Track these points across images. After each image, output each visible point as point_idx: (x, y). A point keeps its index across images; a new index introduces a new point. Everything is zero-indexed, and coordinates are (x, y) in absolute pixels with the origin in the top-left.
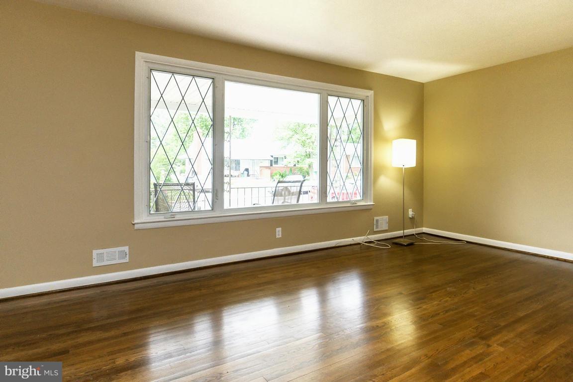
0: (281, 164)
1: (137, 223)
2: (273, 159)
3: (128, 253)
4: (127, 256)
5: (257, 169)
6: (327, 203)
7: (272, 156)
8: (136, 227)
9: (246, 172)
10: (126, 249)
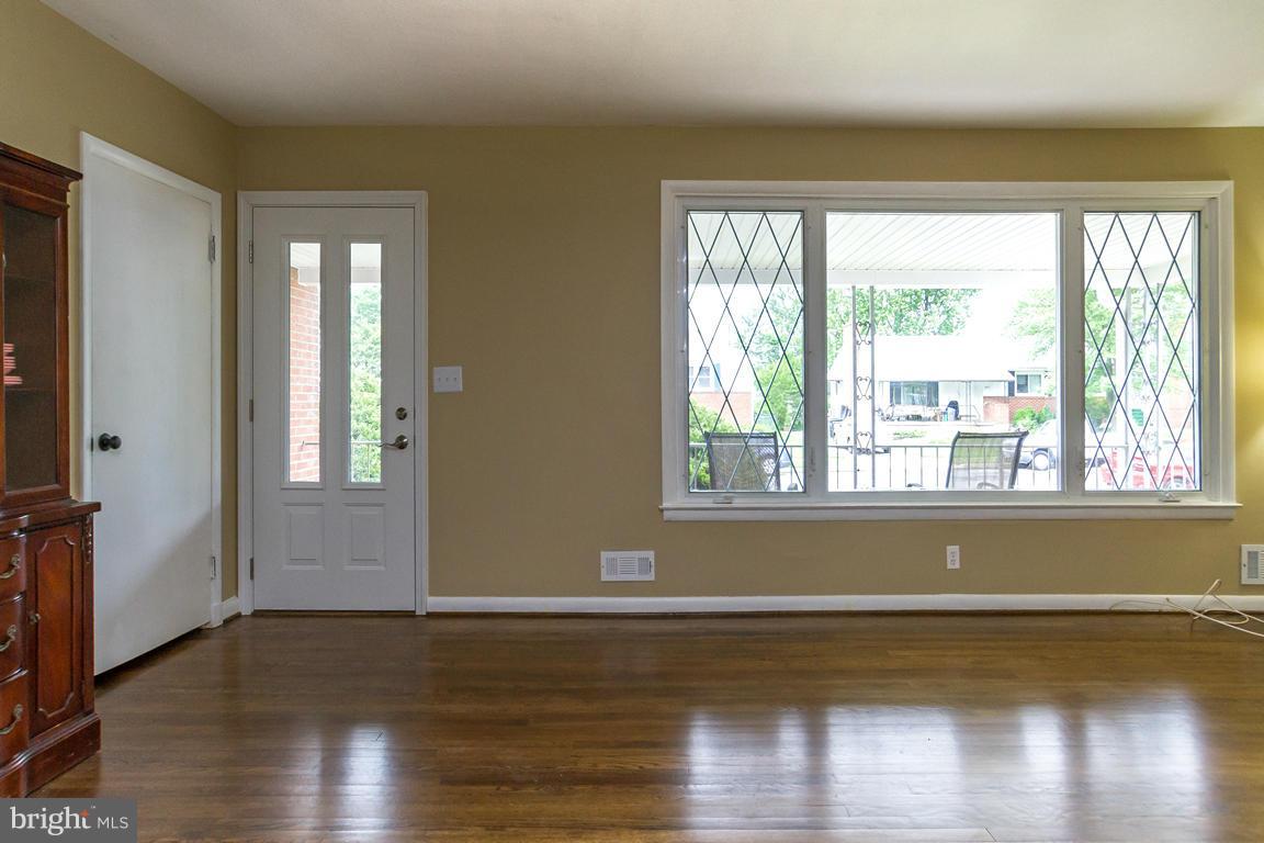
0: (1034, 391)
1: (668, 509)
2: (1012, 378)
3: (653, 564)
4: (653, 569)
5: (978, 402)
6: (1085, 494)
7: (1013, 373)
8: (667, 515)
9: (951, 410)
10: (650, 555)
